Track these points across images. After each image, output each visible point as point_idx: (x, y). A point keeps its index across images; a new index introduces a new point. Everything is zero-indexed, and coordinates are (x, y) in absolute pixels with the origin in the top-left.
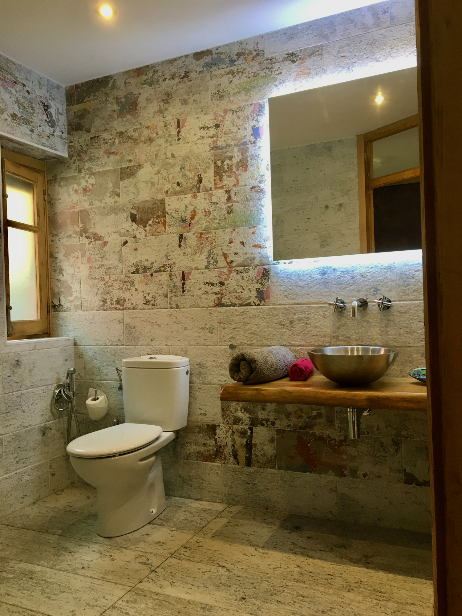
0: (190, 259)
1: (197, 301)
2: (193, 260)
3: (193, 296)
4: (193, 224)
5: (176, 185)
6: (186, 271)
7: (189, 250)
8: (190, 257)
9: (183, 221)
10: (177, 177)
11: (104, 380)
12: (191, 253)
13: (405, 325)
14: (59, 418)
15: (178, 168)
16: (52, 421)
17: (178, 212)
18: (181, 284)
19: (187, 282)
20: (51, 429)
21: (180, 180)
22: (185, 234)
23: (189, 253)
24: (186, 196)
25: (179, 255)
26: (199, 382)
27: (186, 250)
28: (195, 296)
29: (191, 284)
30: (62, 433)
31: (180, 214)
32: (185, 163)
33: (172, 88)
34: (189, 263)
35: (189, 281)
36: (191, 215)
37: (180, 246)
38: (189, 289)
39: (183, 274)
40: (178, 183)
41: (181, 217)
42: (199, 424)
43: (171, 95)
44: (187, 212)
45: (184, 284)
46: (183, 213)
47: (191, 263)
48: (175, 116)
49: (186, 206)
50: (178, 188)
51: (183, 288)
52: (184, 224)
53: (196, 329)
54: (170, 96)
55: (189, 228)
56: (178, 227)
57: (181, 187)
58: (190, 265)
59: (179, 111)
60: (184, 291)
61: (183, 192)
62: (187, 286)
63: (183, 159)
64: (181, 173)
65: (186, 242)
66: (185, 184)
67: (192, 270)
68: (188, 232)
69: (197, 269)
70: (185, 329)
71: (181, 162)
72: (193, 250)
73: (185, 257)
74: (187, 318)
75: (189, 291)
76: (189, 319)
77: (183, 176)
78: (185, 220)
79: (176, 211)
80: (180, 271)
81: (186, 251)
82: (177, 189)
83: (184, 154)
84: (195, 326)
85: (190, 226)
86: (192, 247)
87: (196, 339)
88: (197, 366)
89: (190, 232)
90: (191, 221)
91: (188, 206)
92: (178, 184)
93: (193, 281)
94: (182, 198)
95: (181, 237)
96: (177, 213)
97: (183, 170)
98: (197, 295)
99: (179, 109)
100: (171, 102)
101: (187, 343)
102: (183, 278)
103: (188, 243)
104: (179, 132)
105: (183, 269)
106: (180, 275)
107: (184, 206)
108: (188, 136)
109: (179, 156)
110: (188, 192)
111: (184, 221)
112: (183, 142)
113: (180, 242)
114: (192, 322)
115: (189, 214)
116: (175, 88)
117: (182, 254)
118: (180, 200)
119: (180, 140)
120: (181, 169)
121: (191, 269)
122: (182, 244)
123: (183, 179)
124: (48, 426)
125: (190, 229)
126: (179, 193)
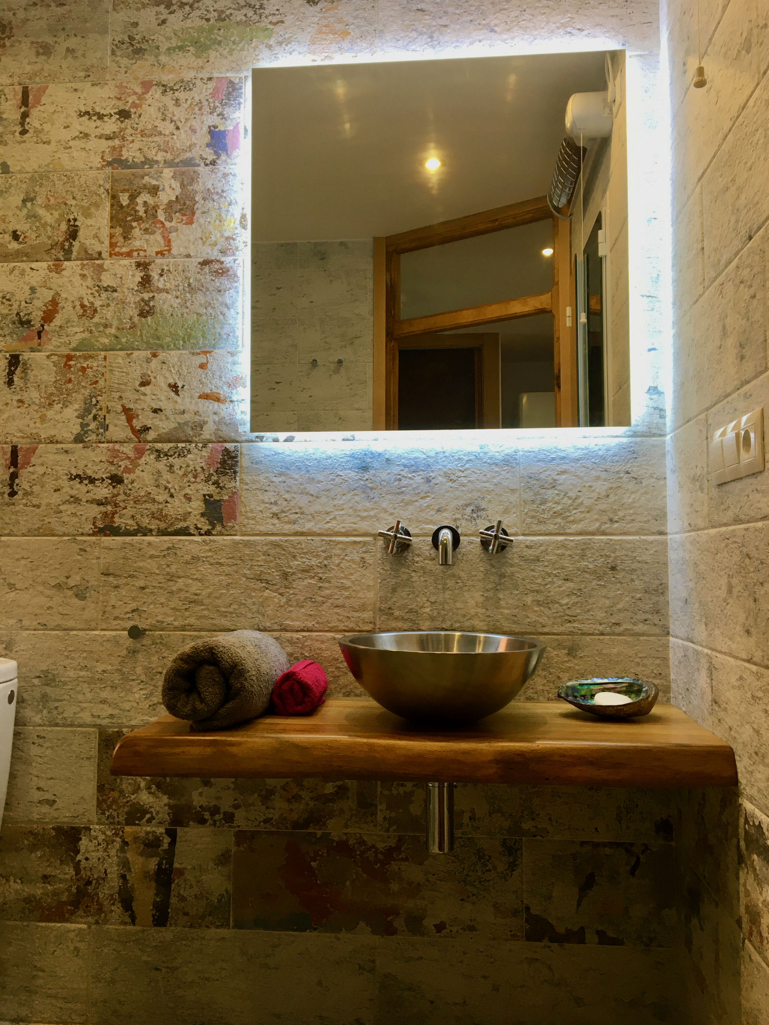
0: (37, 416)
1: (47, 520)
2: (43, 419)
3: (38, 506)
4: (47, 332)
5: (8, 237)
6: (23, 444)
7: (33, 395)
8: (37, 411)
9: (22, 323)
10: (12, 219)
12: (37, 402)
13: (535, 587)
15: (16, 199)
17: (9, 300)
18: (7, 477)
19: (23, 473)
21: (23, 227)
22: (25, 356)
23: (34, 403)
24: (34, 265)
25: (7, 404)
26: (40, 721)
27: (25, 394)
28: (43, 508)
29: (35, 477)
31: (15, 306)
32: (37, 189)
33: (14, 14)
34: (32, 425)
35: (31, 469)
36: (44, 312)
37: (10, 383)
38: (28, 488)
39: (15, 451)
40: (14, 232)
41: (18, 314)
42: (35, 826)
43: (11, 29)
44: (35, 302)
45: (14, 476)
46: (23, 304)
47: (38, 425)
48: (16, 79)
49: (33, 290)
50: (14, 245)
51: (11, 486)
52: (25, 332)
53: (41, 588)
54: (7, 30)
55: (36, 340)
56: (8, 338)
57: (21, 243)
58: (34, 431)
59: (28, 68)
60: (13, 494)
61: (27, 255)
62: (23, 482)
63: (32, 179)
64: (25, 211)
65: (26, 374)
66: (34, 236)
67: (40, 442)
68: (33, 350)
69: (51, 442)
70: (12, 587)
71: (24, 186)
72: (43, 395)
73: (23, 410)
74: (18, 560)
75: (26, 494)
76: (23, 562)
77: (28, 217)
78: (29, 322)
79: (4, 297)
80: (6, 443)
81: (25, 396)
82: (10, 247)
83: (36, 167)
84: (39, 580)
85: (40, 337)
86: (43, 387)
87: (38, 611)
88: (36, 681)
89: (39, 351)
90: (42, 326)
91: (39, 289)
92: (15, 236)
93: (40, 470)
94: (24, 270)
95: (14, 361)
96: (8, 303)
97: (29, 204)
98: (48, 504)
99: (29, 63)
100: (8, 44)
101: (12, 622)
102: (14, 463)
103: (32, 378)
104: (25, 115)
105: (15, 440)
106: (4, 454)
107: (27, 288)
108: (47, 127)
109: (20, 172)
110: (39, 257)
111: (24, 323)
112: (35, 139)
113: (11, 373)
114: (32, 570)
115: (40, 309)
116: (21, 15)
117: (15, 403)
118: (16, 272)
119: (27, 135)
120: (24, 201)
121: (36, 440)
122: (15, 379)
123: (28, 226)
125: (39, 345)
126: (17, 256)
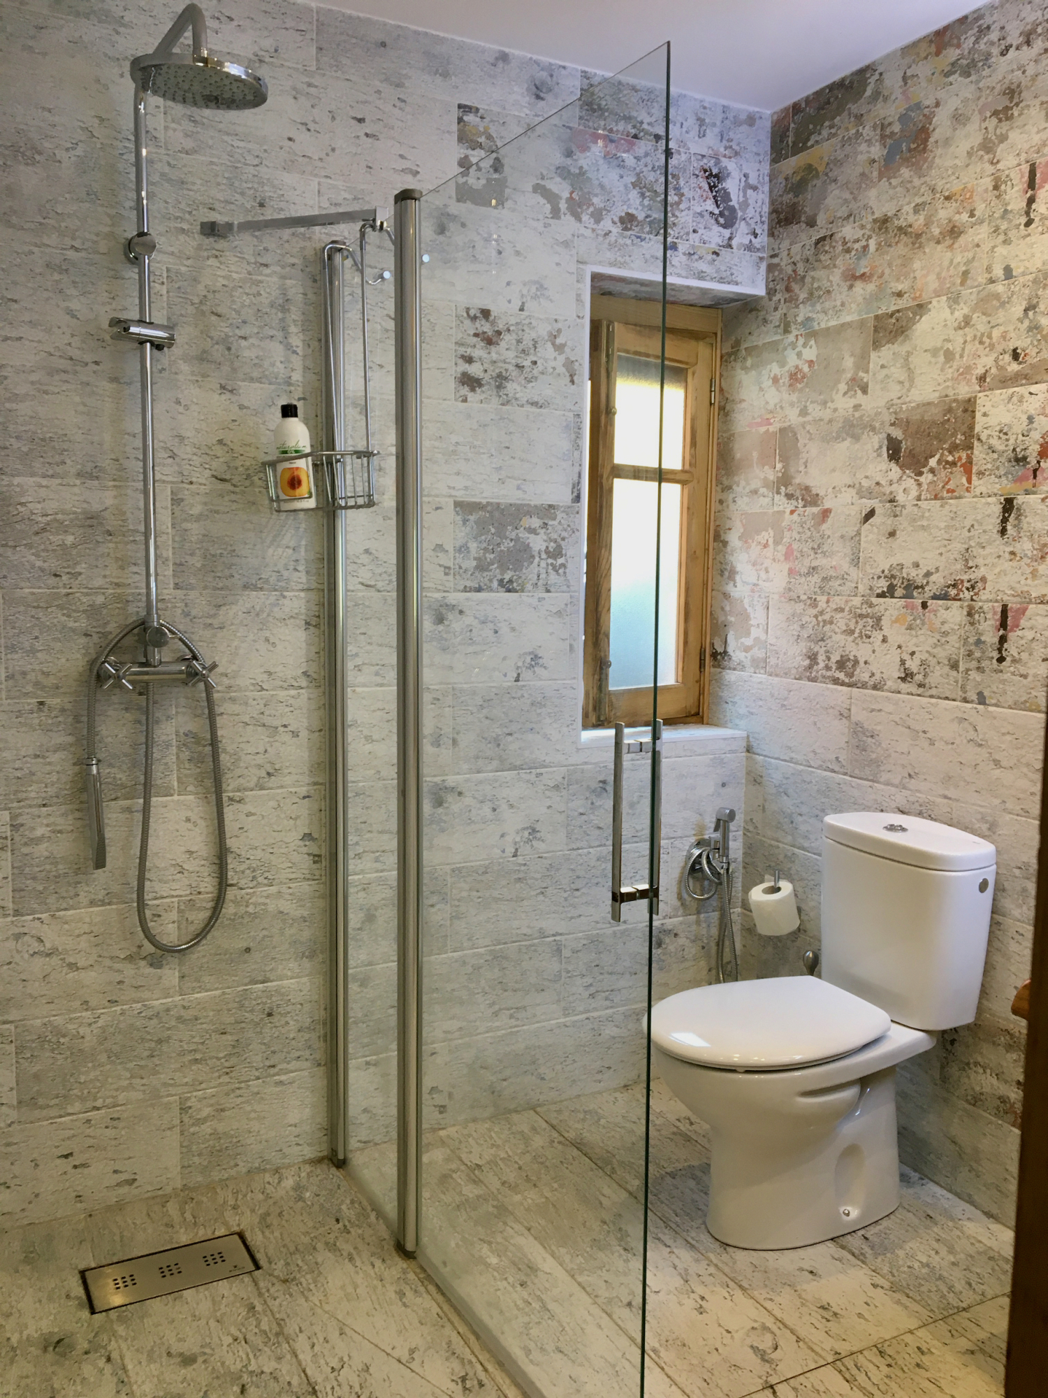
0: (1029, 570)
1: (1034, 693)
2: (1034, 574)
3: (1025, 676)
4: (1043, 470)
5: (1008, 357)
6: (1013, 604)
7: (1026, 546)
8: (1028, 565)
9: (1017, 460)
10: (1012, 335)
11: (799, 848)
12: (1030, 554)
14: (699, 913)
15: (1017, 309)
16: (681, 919)
17: (1006, 434)
18: (996, 640)
19: (1012, 636)
20: (676, 935)
21: (1021, 342)
22: (1020, 499)
23: (1026, 555)
24: (1033, 388)
25: (999, 557)
26: (1019, 917)
27: (1018, 545)
28: (1030, 679)
29: (1023, 642)
30: (703, 948)
31: (1012, 441)
32: (1040, 293)
33: (1024, 72)
34: (1023, 582)
35: (1020, 633)
36: (1041, 445)
37: (1003, 532)
38: (1015, 654)
39: (1004, 611)
40: (1015, 350)
41: (1014, 450)
42: (1012, 1026)
43: (1020, 93)
44: (1032, 434)
45: (1003, 640)
46: (1020, 436)
47: (1029, 581)
48: (1023, 157)
49: (1031, 419)
50: (1015, 367)
51: (1000, 650)
52: (1019, 470)
53: (1025, 770)
54: (1016, 95)
55: (1031, 481)
56: (1003, 479)
57: (1020, 363)
58: (1026, 589)
59: (1036, 139)
60: (1001, 660)
61: (1026, 377)
62: (1011, 648)
63: (1035, 281)
64: (1026, 323)
65: (1020, 521)
66: (1034, 354)
67: (1030, 602)
68: (1027, 492)
69: (1042, 602)
70: (997, 763)
71: (1027, 291)
72: (1036, 546)
73: (1014, 564)
74: (1004, 734)
75: (1014, 661)
76: (1008, 738)
77: (1030, 329)
78: (1025, 458)
79: (1001, 431)
80: (997, 601)
81: (1017, 547)
82: (1009, 369)
83: (1039, 265)
84: (1023, 761)
85: (1035, 477)
86: (1036, 536)
87: (1021, 796)
88: (1017, 872)
89: (1034, 493)
90: (1039, 462)
91: (1037, 419)
92: (1015, 355)
93: (1029, 635)
94: (1022, 396)
95: (1008, 505)
96: (1004, 437)
97: (1031, 313)
98: (1035, 676)
99: (1038, 132)
100: (1016, 114)
101: (997, 802)
102: (1003, 624)
103: (1025, 526)
104: (1031, 201)
105: (1005, 598)
106: (995, 613)
107: (1024, 418)
109: (1024, 274)
110: (1038, 378)
111: (1020, 460)
112: (1040, 229)
113: (1004, 520)
114: (1017, 748)
115: (1036, 442)
116: (1031, 71)
117: (1007, 556)
118: (1015, 399)
119: (1033, 226)
120: (1026, 310)
121: (1026, 599)
122: (1009, 527)
123: (1029, 340)
124: (670, 927)
125: (1034, 486)
126: (1015, 380)
